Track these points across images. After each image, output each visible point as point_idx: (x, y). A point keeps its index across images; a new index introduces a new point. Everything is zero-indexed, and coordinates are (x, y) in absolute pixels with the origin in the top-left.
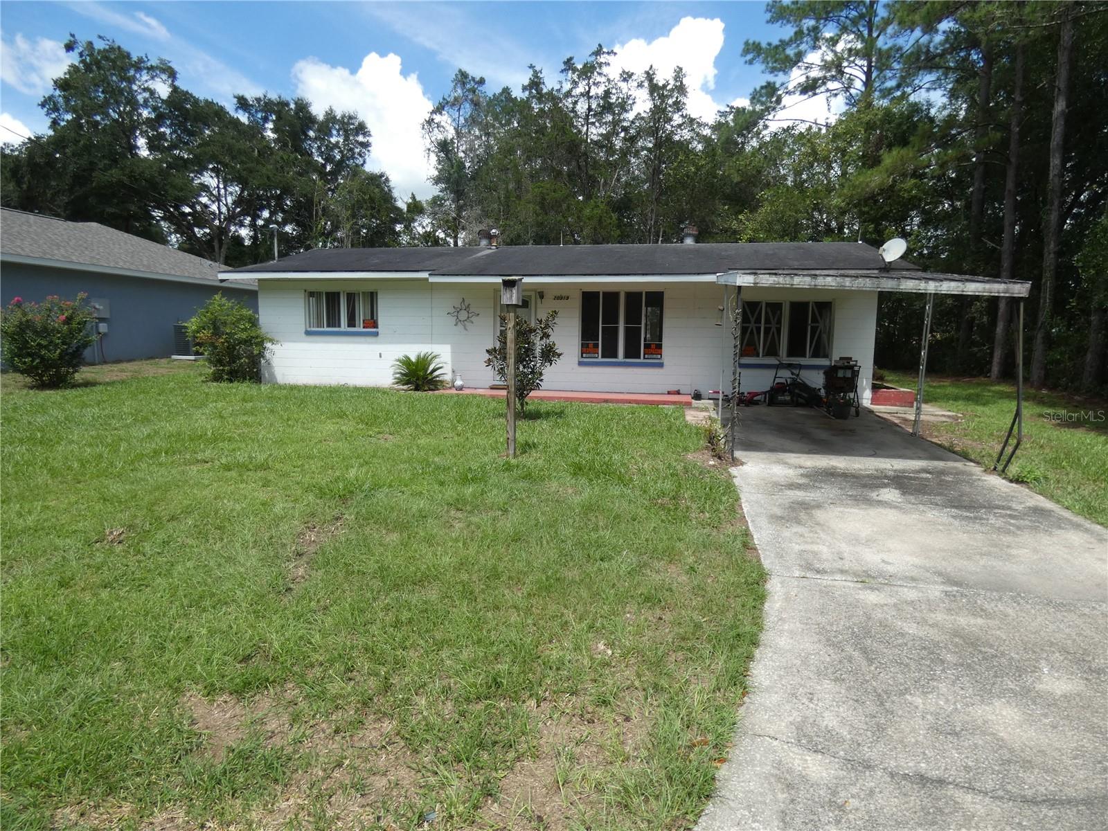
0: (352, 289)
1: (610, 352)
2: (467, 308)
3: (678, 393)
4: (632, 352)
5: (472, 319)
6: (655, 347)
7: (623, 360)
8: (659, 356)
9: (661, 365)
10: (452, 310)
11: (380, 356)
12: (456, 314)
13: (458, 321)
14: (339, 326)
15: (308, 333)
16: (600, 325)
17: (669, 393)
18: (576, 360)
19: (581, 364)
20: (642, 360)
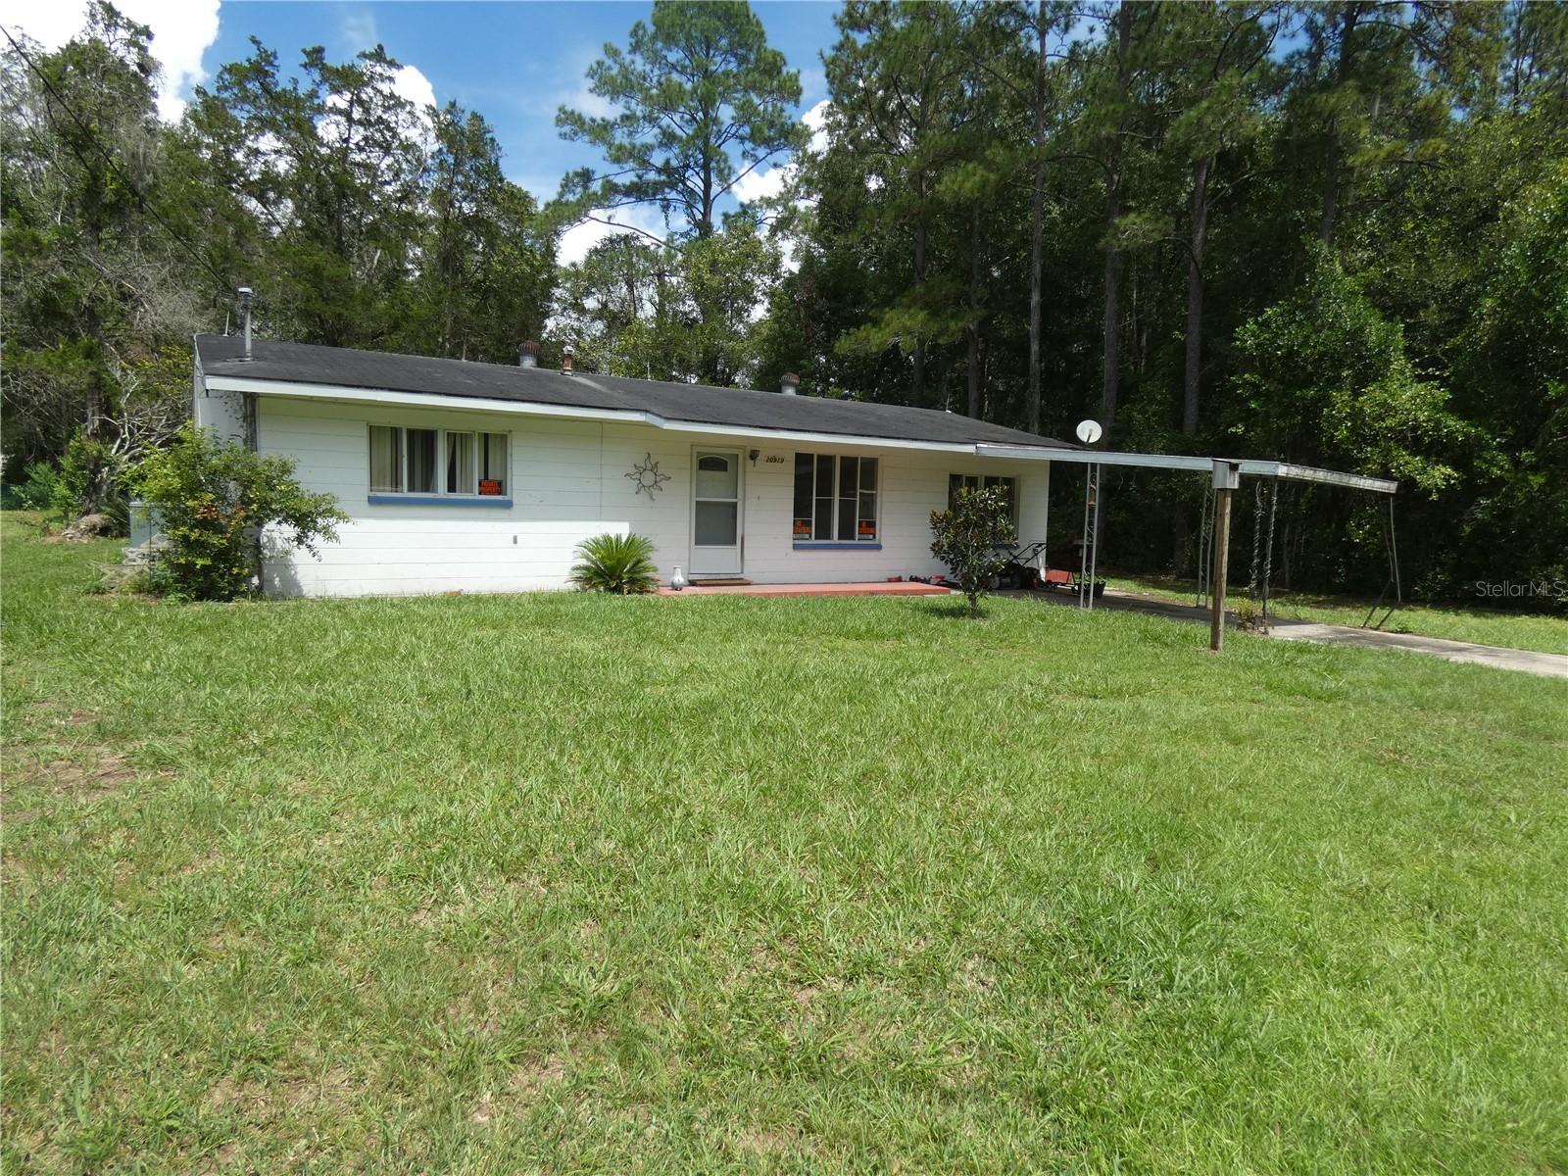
0: (459, 427)
1: (824, 532)
2: (654, 468)
3: (899, 580)
4: (846, 532)
5: (662, 484)
6: (870, 526)
7: (838, 542)
8: (871, 537)
9: (878, 547)
10: (632, 470)
11: (515, 542)
12: (638, 476)
13: (641, 487)
14: (434, 491)
15: (374, 501)
16: (814, 498)
17: (890, 581)
18: (791, 542)
19: (796, 547)
20: (856, 542)
